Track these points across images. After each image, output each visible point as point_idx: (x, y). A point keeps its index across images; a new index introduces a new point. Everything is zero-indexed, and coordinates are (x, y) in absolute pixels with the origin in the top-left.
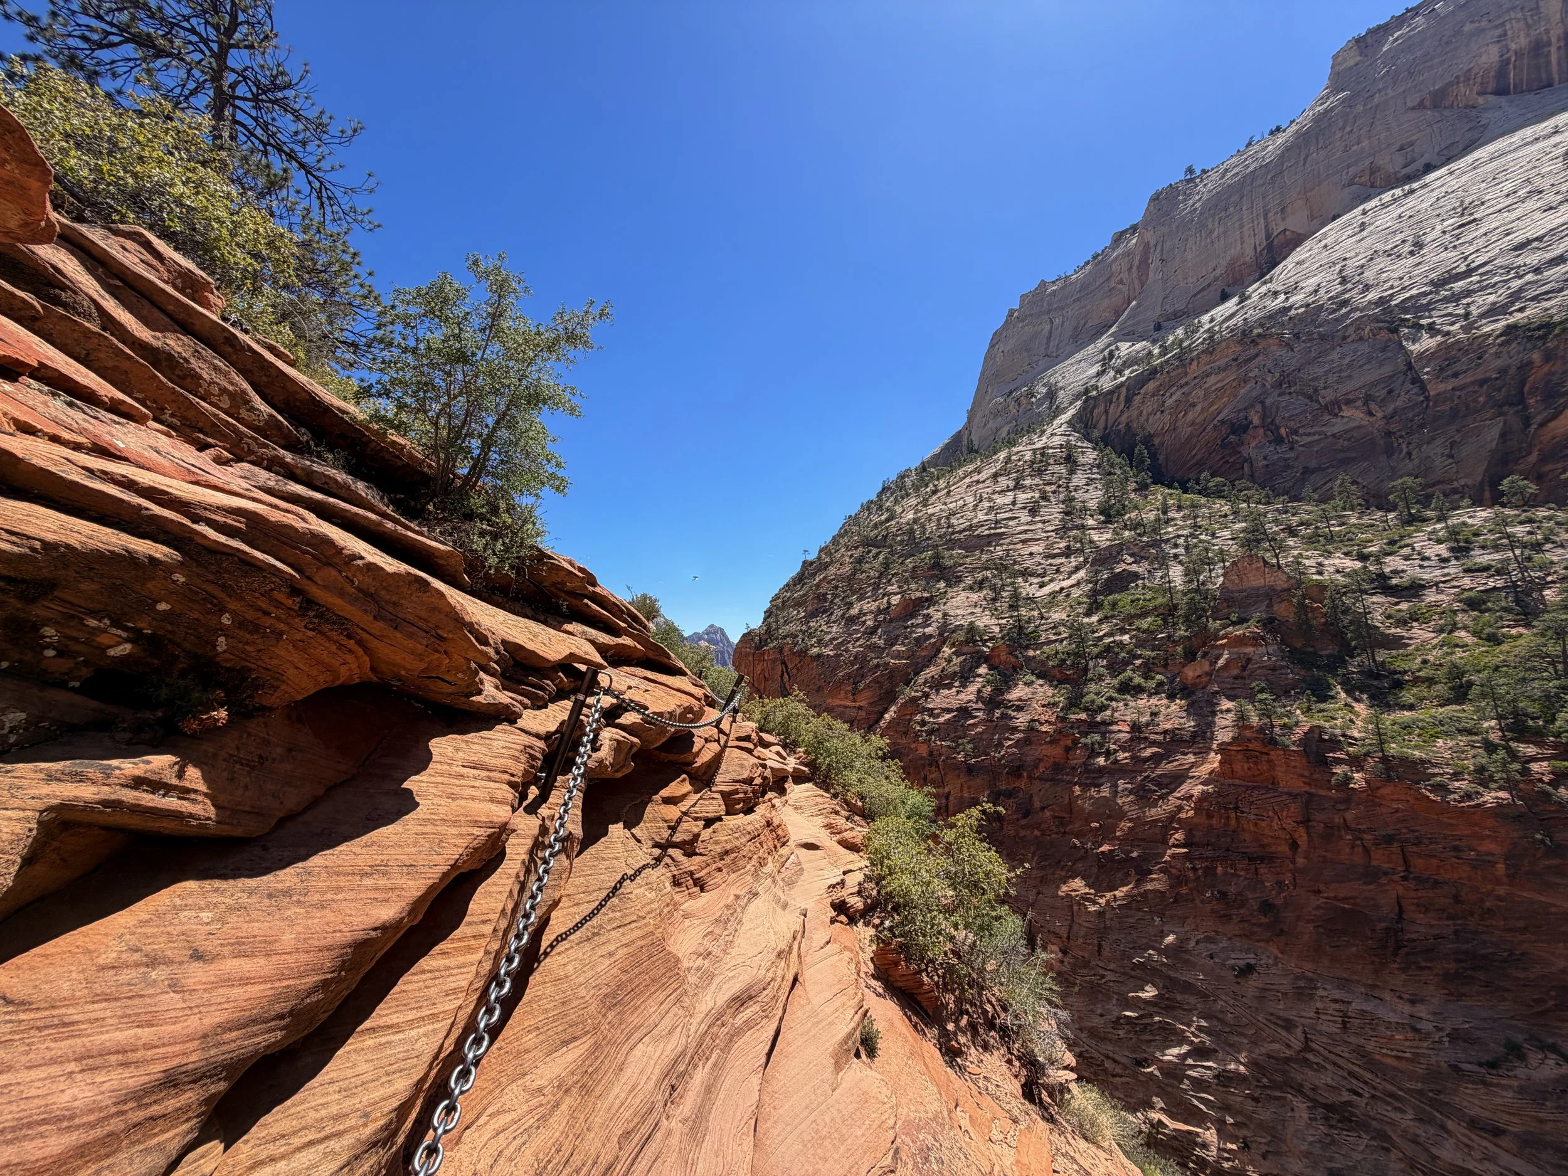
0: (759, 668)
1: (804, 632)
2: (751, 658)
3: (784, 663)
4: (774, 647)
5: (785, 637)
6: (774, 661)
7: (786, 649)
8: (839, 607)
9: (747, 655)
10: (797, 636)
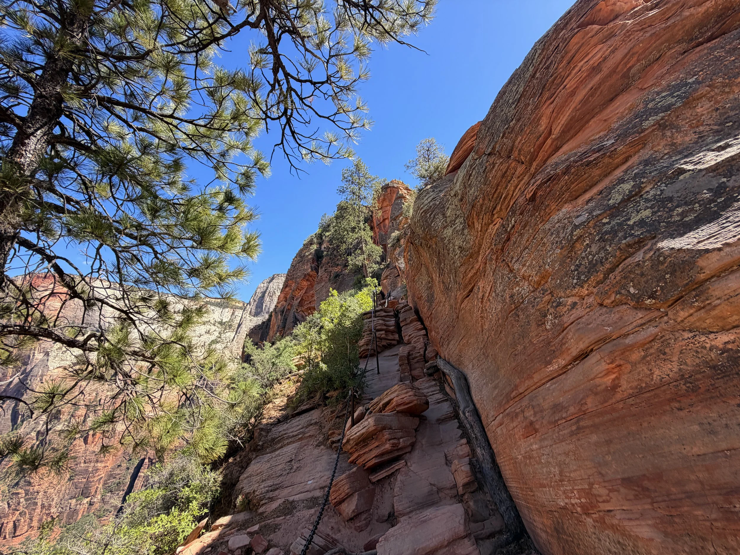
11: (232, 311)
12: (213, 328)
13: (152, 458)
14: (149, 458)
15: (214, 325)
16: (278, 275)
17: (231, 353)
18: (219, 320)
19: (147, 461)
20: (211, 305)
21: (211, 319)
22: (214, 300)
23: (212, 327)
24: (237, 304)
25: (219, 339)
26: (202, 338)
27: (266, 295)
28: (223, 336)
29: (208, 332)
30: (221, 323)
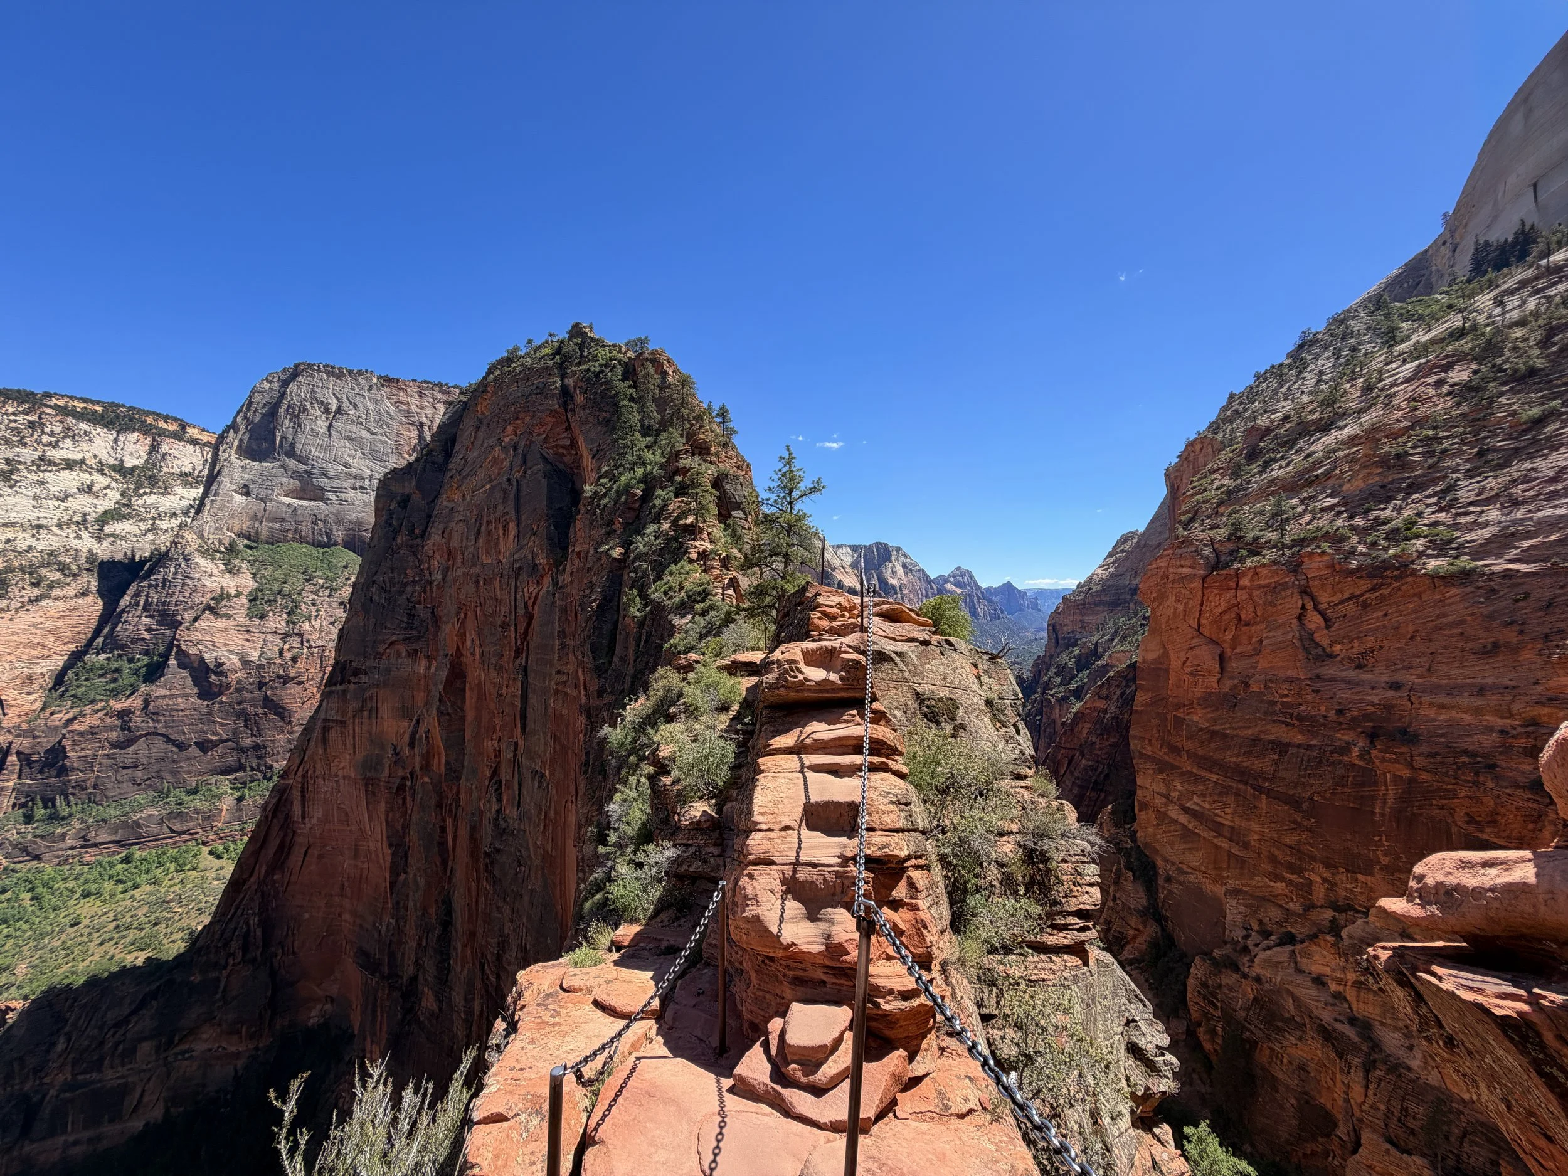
0: (1219, 602)
1: (1361, 532)
2: (1196, 584)
3: (1305, 591)
4: (1274, 562)
5: (1301, 542)
6: (1274, 589)
7: (1314, 567)
8: (1469, 474)
9: (1182, 579)
10: (1344, 538)
11: (149, 440)
12: (101, 481)
13: (28, 751)
14: (18, 753)
15: (101, 471)
16: (311, 366)
17: (201, 537)
18: (112, 461)
19: (12, 758)
20: (77, 419)
21: (88, 455)
22: (80, 405)
23: (97, 477)
24: (161, 424)
25: (126, 510)
26: (71, 503)
27: (282, 410)
28: (137, 502)
29: (87, 489)
30: (120, 469)
